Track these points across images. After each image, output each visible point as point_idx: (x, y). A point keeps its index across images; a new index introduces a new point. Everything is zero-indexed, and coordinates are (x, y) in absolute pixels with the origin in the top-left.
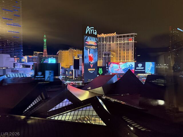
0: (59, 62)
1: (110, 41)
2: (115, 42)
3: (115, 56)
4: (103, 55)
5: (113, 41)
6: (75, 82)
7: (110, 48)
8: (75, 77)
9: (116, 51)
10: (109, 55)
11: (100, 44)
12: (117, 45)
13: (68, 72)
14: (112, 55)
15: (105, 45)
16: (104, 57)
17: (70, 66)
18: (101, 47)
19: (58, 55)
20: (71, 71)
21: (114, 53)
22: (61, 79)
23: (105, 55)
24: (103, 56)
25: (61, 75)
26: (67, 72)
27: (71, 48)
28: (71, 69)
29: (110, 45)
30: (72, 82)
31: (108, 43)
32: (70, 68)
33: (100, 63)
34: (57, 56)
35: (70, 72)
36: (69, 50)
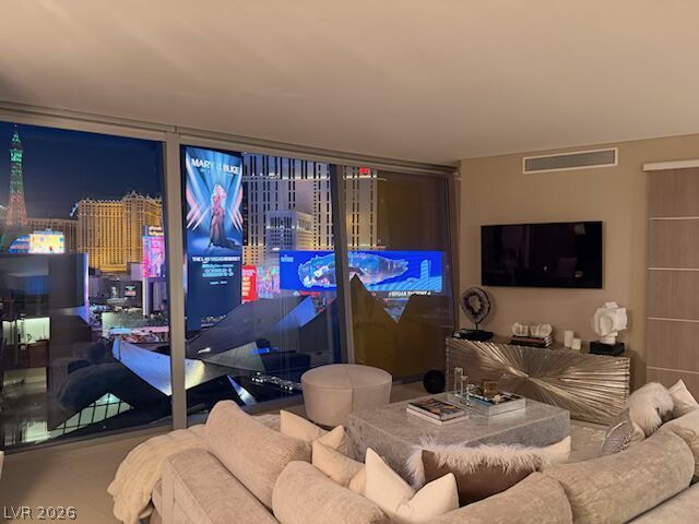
0: (80, 249)
1: (292, 173)
2: (311, 177)
3: (313, 228)
4: (268, 222)
5: (304, 174)
6: (147, 329)
7: (292, 197)
8: (152, 311)
9: (317, 210)
10: (288, 222)
11: (254, 181)
12: (317, 187)
13: (119, 290)
14: (303, 223)
15: (273, 187)
16: (271, 231)
17: (129, 264)
18: (260, 191)
19: (75, 218)
20: (132, 284)
21: (309, 218)
22: (88, 321)
23: (275, 221)
24: (268, 227)
25: (87, 304)
26: (114, 288)
27: (134, 193)
28: (134, 278)
29: (292, 185)
30: (137, 331)
31: (284, 178)
32: (129, 272)
33: (255, 254)
34: (69, 221)
35: (130, 288)
36: (125, 199)
